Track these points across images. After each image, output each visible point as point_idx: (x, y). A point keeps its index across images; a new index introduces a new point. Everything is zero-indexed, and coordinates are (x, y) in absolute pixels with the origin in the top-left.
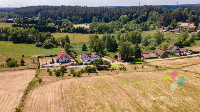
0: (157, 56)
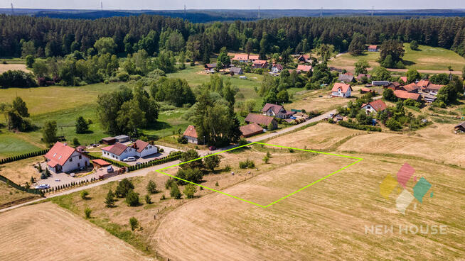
0: (261, 129)
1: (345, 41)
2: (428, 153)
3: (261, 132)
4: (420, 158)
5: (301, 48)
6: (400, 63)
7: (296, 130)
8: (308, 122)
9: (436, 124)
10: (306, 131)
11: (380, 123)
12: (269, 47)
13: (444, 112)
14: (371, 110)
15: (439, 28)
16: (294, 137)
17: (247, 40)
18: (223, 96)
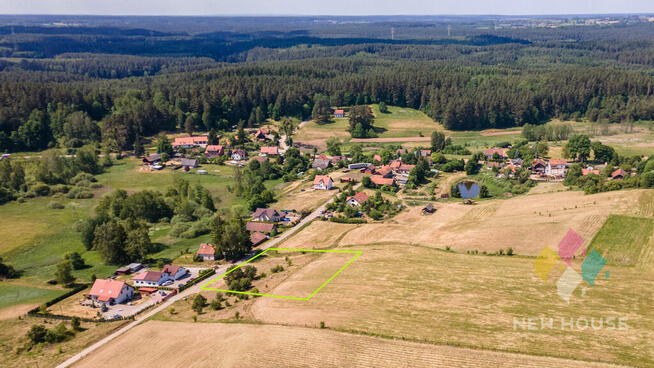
0: (265, 236)
1: (306, 105)
2: (402, 238)
3: (266, 240)
4: (397, 243)
5: (255, 119)
6: (371, 131)
7: (296, 232)
8: (304, 222)
9: (409, 207)
10: (305, 231)
11: (365, 214)
12: (214, 122)
13: (415, 194)
14: (356, 203)
15: (406, 86)
16: (299, 240)
17: (184, 117)
18: (200, 203)
